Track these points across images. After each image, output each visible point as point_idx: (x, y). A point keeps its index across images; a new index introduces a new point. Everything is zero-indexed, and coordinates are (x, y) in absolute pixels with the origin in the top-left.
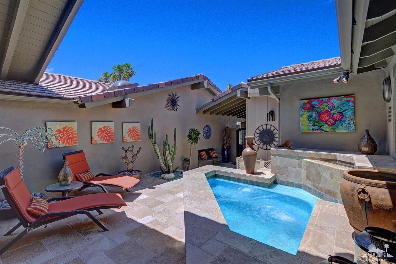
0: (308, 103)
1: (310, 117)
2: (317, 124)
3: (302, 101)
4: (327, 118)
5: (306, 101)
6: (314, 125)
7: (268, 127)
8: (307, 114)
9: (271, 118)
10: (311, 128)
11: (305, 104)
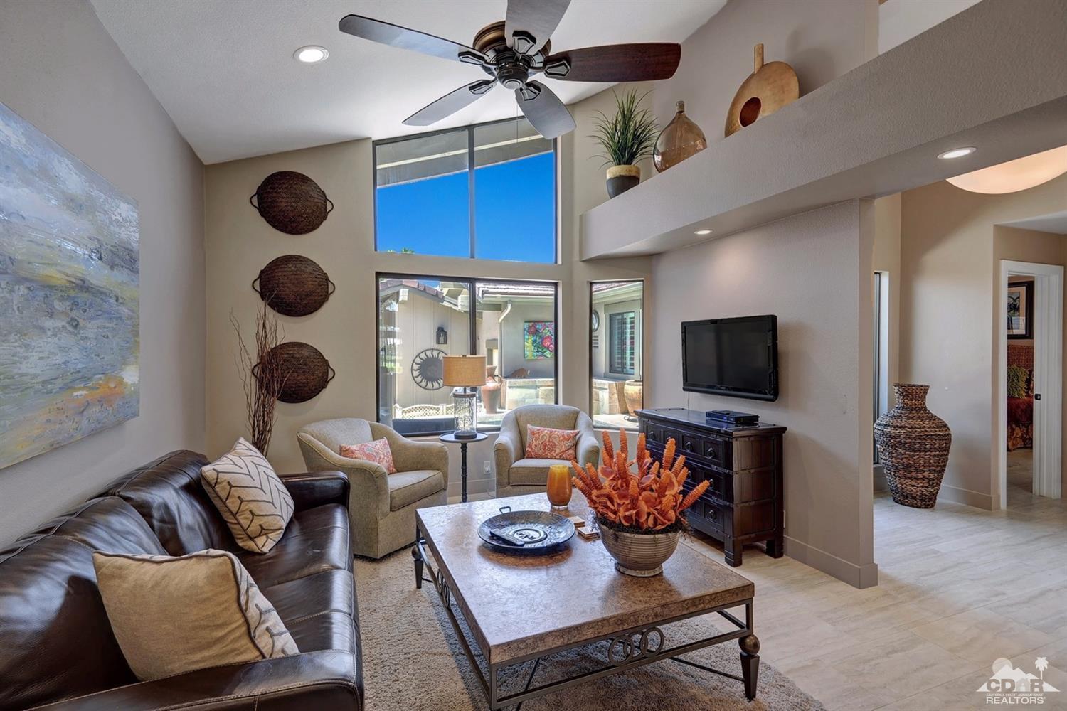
0: (533, 326)
1: (534, 342)
2: (540, 350)
3: (527, 324)
4: (549, 343)
5: (531, 324)
6: (538, 352)
7: (435, 353)
8: (532, 339)
9: (441, 339)
10: (535, 354)
11: (530, 327)
